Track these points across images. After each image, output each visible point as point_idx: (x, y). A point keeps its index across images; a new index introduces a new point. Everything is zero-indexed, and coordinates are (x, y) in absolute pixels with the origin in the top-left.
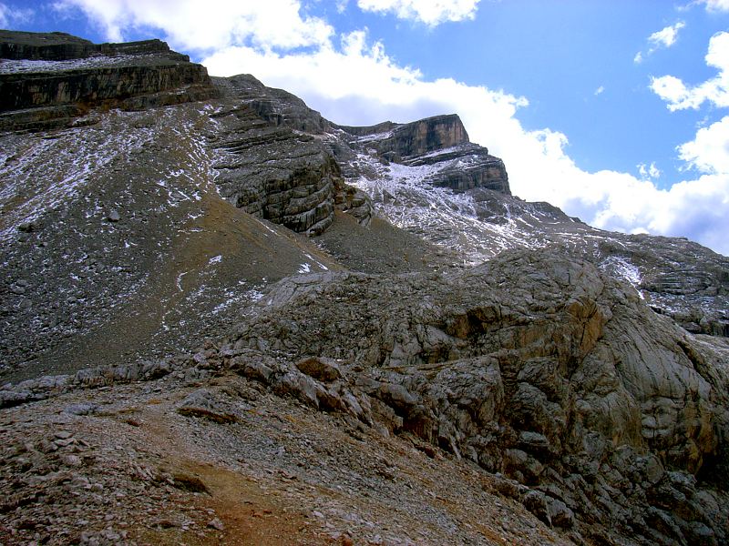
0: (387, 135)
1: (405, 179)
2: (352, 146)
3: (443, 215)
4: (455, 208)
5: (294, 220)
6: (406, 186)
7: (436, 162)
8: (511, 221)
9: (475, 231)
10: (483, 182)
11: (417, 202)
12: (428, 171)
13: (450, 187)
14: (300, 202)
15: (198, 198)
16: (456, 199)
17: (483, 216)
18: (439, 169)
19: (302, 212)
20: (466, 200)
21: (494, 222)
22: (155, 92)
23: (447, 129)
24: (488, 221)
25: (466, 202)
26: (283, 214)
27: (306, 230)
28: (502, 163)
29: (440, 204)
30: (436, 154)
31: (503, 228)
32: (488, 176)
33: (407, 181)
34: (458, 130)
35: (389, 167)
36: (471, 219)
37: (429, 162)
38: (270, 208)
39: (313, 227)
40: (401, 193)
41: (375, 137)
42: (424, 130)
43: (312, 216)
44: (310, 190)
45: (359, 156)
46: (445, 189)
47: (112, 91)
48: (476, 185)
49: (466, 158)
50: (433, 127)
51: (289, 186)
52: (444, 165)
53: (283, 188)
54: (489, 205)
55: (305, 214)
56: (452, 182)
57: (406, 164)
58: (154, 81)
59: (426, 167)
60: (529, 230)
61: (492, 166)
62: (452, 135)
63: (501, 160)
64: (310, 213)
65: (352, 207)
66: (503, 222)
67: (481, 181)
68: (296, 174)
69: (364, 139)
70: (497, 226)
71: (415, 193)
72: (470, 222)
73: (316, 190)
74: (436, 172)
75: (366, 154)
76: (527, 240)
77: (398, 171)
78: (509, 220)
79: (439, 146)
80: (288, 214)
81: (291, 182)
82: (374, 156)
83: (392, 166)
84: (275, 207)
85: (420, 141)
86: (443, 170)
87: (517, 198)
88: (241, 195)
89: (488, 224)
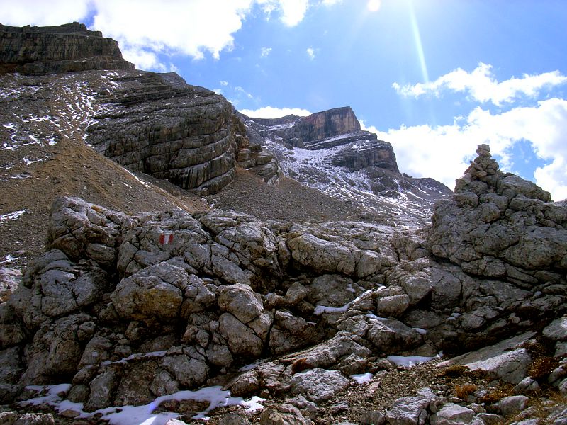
0: (291, 125)
1: (307, 160)
2: (261, 134)
3: (343, 189)
4: (352, 184)
5: (181, 174)
6: (309, 166)
7: (334, 146)
8: (402, 194)
9: (372, 202)
10: (375, 162)
11: (318, 179)
12: (326, 153)
13: (347, 167)
14: (190, 153)
15: (52, 143)
16: (352, 176)
17: (377, 190)
18: (336, 151)
19: (192, 165)
20: (361, 177)
21: (388, 195)
22: (60, 60)
23: (342, 119)
24: (382, 195)
25: (361, 178)
26: (170, 167)
27: (197, 187)
28: (391, 146)
29: (339, 180)
30: (332, 139)
31: (396, 200)
32: (379, 157)
33: (309, 162)
34: (351, 120)
35: (293, 151)
36: (368, 193)
37: (327, 146)
38: (152, 160)
39: (206, 184)
40: (304, 171)
41: (281, 127)
42: (322, 120)
43: (207, 171)
44: (204, 140)
45: (267, 142)
46: (342, 168)
47: (12, 56)
48: (369, 164)
49: (359, 142)
50: (330, 117)
51: (179, 135)
52: (340, 148)
53: (171, 137)
54: (381, 181)
55: (196, 167)
56: (348, 162)
57: (307, 149)
58: (60, 49)
59: (325, 151)
60: (420, 202)
61: (382, 148)
62: (346, 124)
63: (389, 143)
64: (202, 166)
65: (256, 165)
66: (395, 195)
67: (373, 161)
68: (189, 123)
69: (271, 128)
70: (390, 198)
71: (316, 171)
72: (367, 195)
73: (212, 141)
74: (334, 154)
75: (274, 140)
76: (420, 210)
77: (300, 154)
78: (400, 193)
79: (335, 133)
80: (175, 168)
81: (182, 132)
82: (280, 142)
83: (296, 150)
84: (158, 159)
85: (319, 129)
86: (340, 152)
87: (405, 175)
88: (113, 142)
89: (382, 197)
